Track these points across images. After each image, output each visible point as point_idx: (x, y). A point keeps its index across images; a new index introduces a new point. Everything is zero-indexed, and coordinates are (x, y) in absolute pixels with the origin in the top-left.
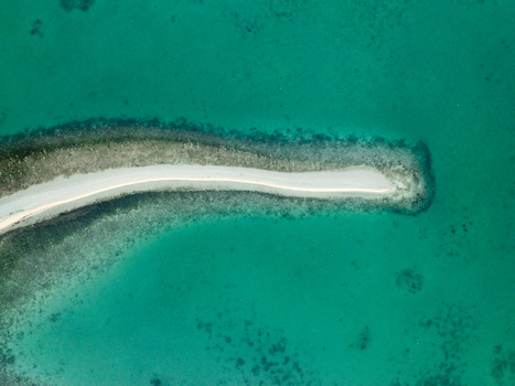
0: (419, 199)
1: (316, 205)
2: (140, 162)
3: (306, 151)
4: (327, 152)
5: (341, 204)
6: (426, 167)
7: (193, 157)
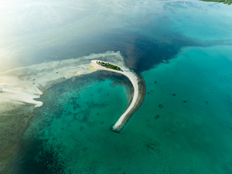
0: (112, 128)
1: (119, 117)
2: (135, 103)
3: (127, 119)
4: (125, 121)
5: (117, 120)
6: (116, 131)
7: (133, 108)
